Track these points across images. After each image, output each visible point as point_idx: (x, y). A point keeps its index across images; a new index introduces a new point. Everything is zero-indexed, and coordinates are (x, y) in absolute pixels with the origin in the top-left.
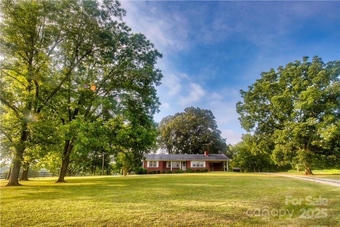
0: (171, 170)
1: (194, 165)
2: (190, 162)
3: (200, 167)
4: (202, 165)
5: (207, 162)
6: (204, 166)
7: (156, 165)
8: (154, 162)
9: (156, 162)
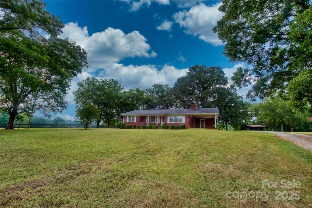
0: (148, 125)
1: (171, 120)
2: (166, 116)
3: (178, 122)
4: (181, 120)
5: (187, 117)
6: (184, 121)
7: (134, 119)
8: (133, 116)
9: (134, 116)
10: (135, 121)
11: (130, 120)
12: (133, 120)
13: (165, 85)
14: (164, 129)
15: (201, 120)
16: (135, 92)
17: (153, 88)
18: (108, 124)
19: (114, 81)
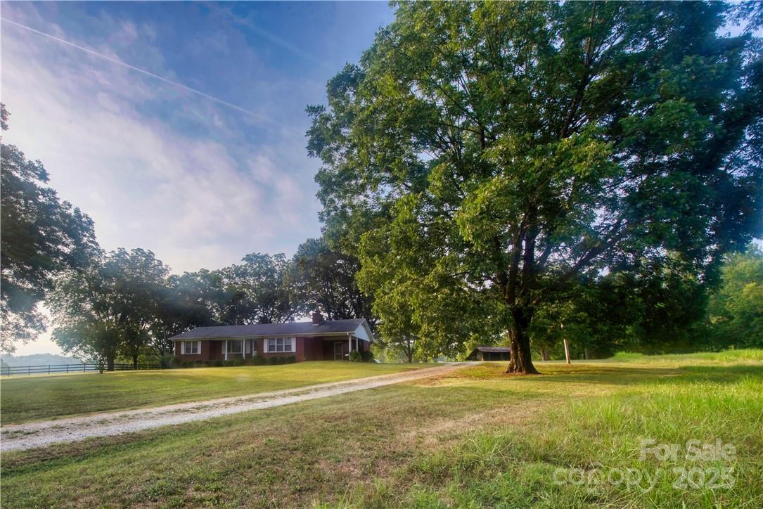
0: (226, 359)
1: (271, 348)
2: (262, 340)
3: (283, 351)
4: (288, 347)
5: (299, 340)
6: (294, 349)
7: (197, 349)
8: (194, 342)
9: (197, 342)
10: (199, 352)
11: (187, 350)
12: (195, 350)
13: (275, 256)
14: (256, 365)
15: (336, 345)
16: (198, 279)
17: (244, 263)
18: (135, 361)
19: (144, 253)
